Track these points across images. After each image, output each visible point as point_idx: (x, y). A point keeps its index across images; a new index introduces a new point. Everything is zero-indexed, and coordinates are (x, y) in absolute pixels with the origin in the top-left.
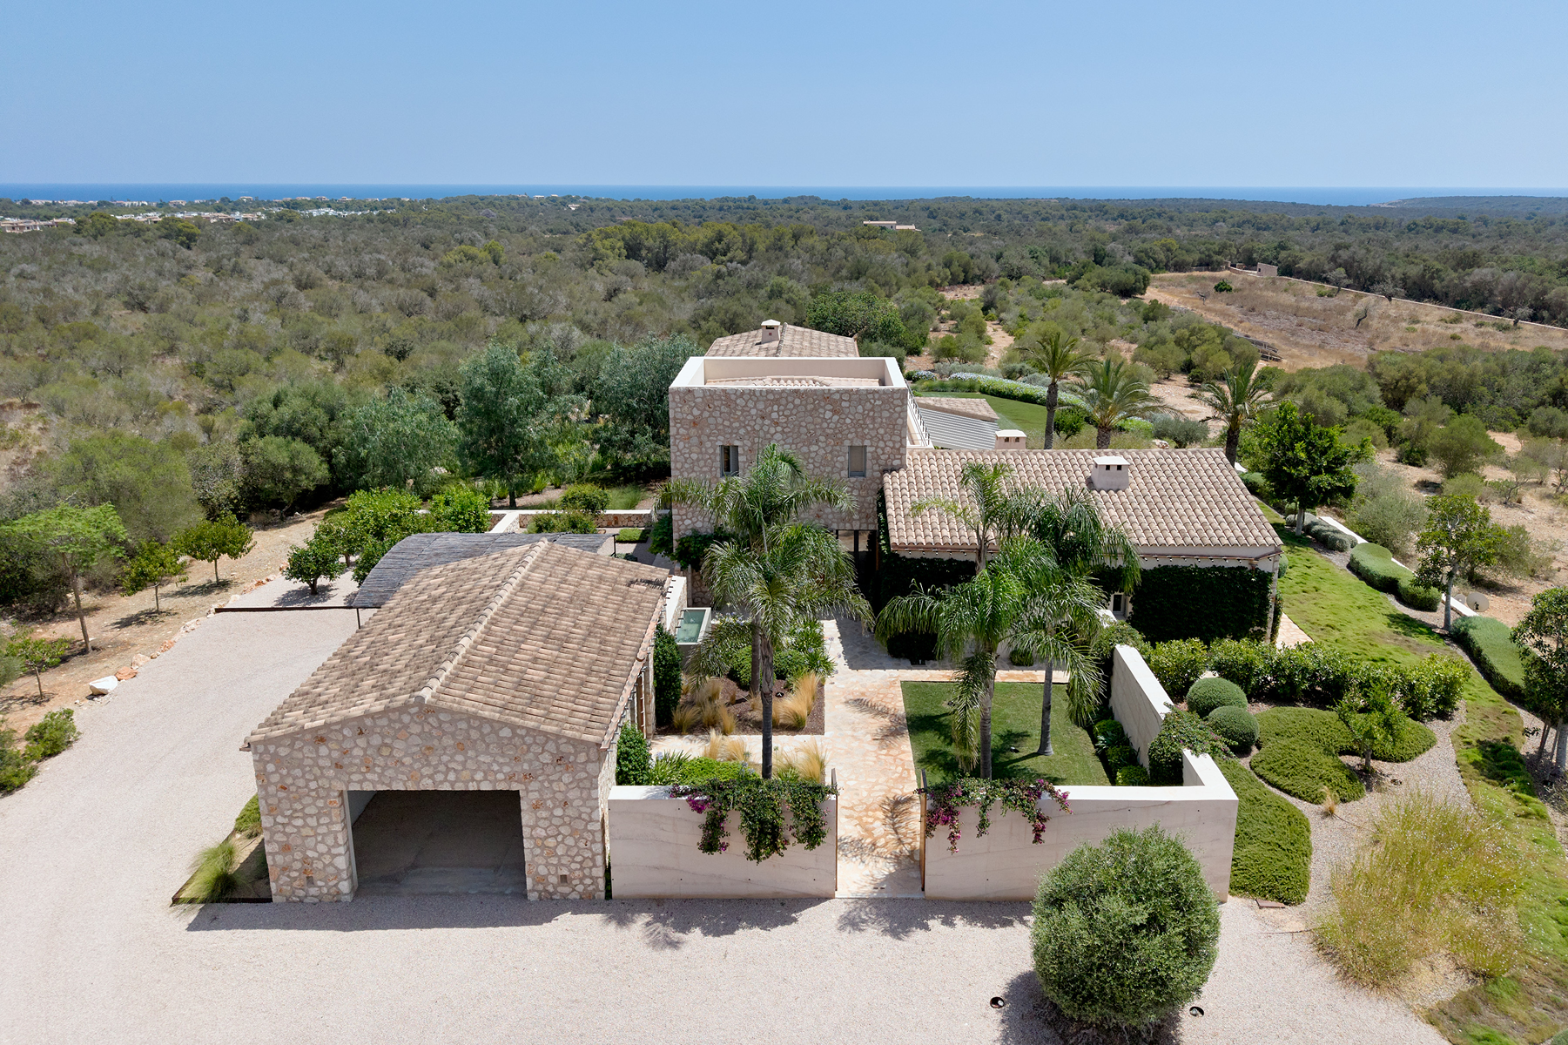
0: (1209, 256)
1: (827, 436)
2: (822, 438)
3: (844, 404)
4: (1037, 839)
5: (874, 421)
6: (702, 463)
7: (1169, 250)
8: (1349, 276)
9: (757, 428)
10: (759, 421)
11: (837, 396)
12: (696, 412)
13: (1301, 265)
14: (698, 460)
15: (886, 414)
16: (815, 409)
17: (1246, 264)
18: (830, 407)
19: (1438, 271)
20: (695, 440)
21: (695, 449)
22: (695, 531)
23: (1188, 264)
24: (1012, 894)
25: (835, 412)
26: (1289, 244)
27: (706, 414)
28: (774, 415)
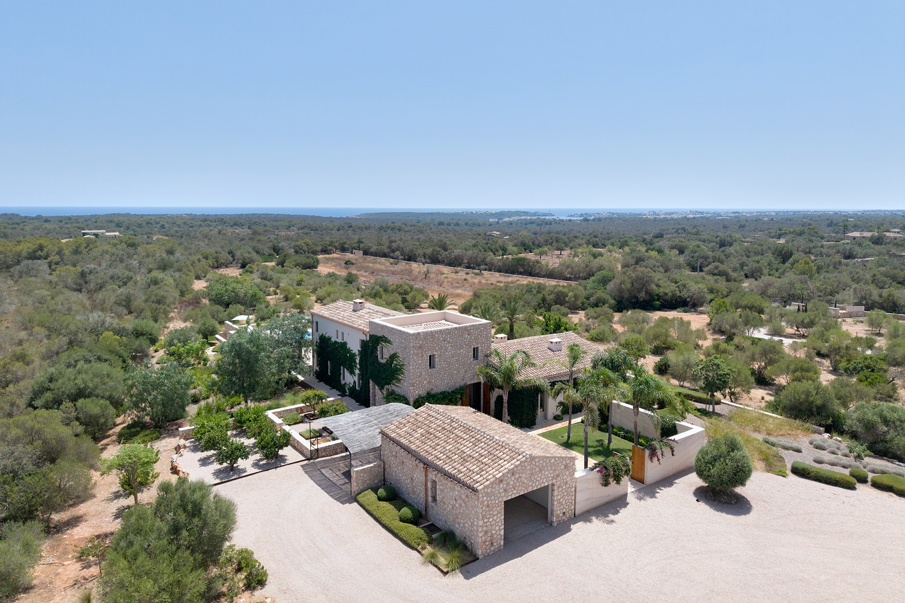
0: (326, 247)
1: (466, 345)
2: (464, 346)
3: (472, 331)
4: (673, 455)
5: (481, 337)
6: (423, 364)
7: (308, 245)
8: (402, 255)
9: (442, 345)
10: (443, 342)
11: (469, 328)
12: (421, 342)
13: (372, 250)
14: (421, 363)
15: (485, 333)
16: (462, 334)
17: (341, 250)
18: (467, 333)
19: (439, 251)
20: (420, 355)
21: (420, 359)
22: (419, 395)
23: (318, 252)
24: (667, 475)
25: (468, 334)
26: (363, 240)
27: (425, 343)
28: (448, 339)
